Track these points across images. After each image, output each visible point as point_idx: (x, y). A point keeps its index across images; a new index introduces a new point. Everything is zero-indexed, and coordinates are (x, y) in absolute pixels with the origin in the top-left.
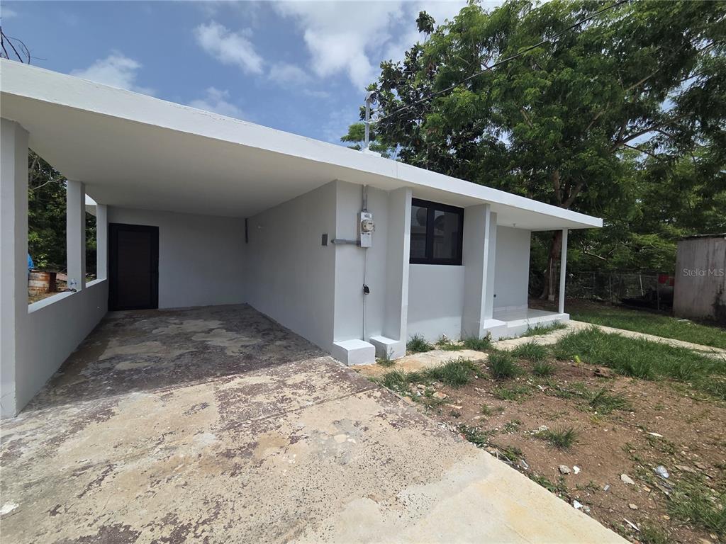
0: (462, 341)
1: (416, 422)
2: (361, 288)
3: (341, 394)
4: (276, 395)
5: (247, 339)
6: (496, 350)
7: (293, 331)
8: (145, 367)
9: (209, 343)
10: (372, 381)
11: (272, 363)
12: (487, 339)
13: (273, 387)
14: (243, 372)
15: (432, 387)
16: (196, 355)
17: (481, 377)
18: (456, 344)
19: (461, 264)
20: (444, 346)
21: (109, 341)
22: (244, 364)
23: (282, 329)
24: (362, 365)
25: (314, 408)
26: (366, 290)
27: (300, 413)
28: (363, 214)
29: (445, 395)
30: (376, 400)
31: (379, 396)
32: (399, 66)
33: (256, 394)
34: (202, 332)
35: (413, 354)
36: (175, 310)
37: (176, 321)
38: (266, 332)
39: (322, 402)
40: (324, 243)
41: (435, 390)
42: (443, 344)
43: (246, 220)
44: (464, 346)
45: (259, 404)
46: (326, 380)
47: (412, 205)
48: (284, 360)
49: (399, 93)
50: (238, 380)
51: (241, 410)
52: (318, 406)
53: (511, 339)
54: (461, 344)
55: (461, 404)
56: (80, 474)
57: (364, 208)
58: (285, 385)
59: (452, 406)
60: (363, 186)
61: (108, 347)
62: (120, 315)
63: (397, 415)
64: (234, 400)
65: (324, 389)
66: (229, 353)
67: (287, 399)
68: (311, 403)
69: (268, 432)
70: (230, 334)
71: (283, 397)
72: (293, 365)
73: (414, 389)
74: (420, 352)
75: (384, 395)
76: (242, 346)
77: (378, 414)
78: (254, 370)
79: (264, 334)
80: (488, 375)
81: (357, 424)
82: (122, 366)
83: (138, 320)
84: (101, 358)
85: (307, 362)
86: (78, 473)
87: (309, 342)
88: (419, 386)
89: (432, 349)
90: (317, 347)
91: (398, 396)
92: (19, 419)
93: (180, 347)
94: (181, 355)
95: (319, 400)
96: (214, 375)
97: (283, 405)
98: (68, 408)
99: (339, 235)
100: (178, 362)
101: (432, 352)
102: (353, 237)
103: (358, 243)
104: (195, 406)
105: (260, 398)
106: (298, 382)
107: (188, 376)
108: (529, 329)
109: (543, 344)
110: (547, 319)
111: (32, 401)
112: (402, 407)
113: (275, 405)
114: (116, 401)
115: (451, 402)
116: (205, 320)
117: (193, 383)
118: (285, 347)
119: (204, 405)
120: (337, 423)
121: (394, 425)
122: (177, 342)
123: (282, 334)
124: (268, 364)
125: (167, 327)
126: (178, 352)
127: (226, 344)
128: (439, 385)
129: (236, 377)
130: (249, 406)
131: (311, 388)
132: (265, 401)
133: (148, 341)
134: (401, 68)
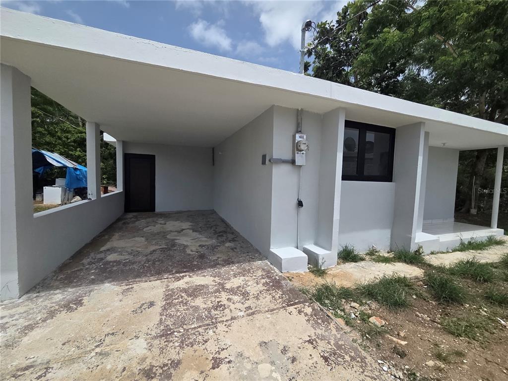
0: (392, 251)
1: (353, 359)
2: (295, 202)
3: (272, 306)
4: (213, 299)
5: (206, 239)
6: (430, 266)
7: (241, 234)
8: (125, 260)
9: (177, 241)
10: (304, 293)
11: (218, 264)
12: (418, 252)
13: (212, 290)
14: (193, 271)
15: (367, 307)
16: (164, 251)
17: (419, 296)
18: (386, 255)
19: (391, 181)
20: (373, 257)
21: (113, 235)
22: (196, 263)
23: (233, 232)
24: (294, 272)
25: (244, 321)
26: (300, 204)
27: (229, 326)
28: (297, 136)
29: (384, 323)
30: (307, 318)
31: (309, 313)
32: (332, 24)
33: (196, 297)
34: (176, 231)
35: (344, 263)
36: (165, 213)
37: (163, 222)
38: (221, 234)
39: (253, 313)
40: (264, 163)
41: (370, 312)
42: (374, 255)
43: (213, 149)
44: (394, 257)
45: (196, 308)
46: (261, 287)
47: (345, 126)
48: (228, 262)
49: (331, 47)
50: (187, 279)
51: (179, 314)
52: (248, 318)
53: (444, 253)
54: (391, 255)
55: (404, 339)
56: (19, 376)
57: (299, 130)
58: (223, 288)
59: (395, 339)
60: (298, 110)
61: (111, 240)
62: (131, 215)
63: (329, 343)
64: (177, 301)
65: (257, 298)
66: (189, 252)
67: (222, 305)
68: (242, 314)
69: (195, 347)
70: (195, 234)
71: (218, 302)
72: (234, 267)
73: (347, 307)
74: (351, 261)
75: (315, 313)
76: (200, 246)
77: (308, 339)
78: (202, 269)
79: (219, 236)
80: (427, 295)
81: (284, 351)
82: (111, 257)
83: (139, 220)
84: (102, 249)
85: (246, 266)
86: (19, 373)
87: (252, 246)
88: (353, 304)
89: (362, 259)
90: (257, 251)
91: (330, 315)
92: (21, 300)
93: (157, 244)
94: (154, 251)
95: (250, 311)
96: (170, 272)
97: (216, 312)
98: (56, 294)
99: (276, 155)
100: (149, 257)
101: (362, 263)
102: (288, 157)
103: (293, 162)
104: (144, 304)
105: (199, 302)
106: (235, 286)
107: (151, 271)
108: (462, 244)
109: (483, 261)
110: (480, 234)
111: (38, 284)
112: (334, 332)
113: (209, 312)
114: (90, 291)
115: (391, 332)
116: (182, 222)
117: (152, 278)
118: (232, 249)
119: (152, 304)
120: (263, 344)
121: (326, 359)
122: (155, 239)
123: (233, 236)
124: (215, 265)
125: (155, 226)
126: (153, 248)
127: (189, 244)
128: (374, 305)
129: (186, 276)
130: (188, 309)
131: (245, 295)
132: (202, 306)
133: (138, 236)
134: (334, 26)
